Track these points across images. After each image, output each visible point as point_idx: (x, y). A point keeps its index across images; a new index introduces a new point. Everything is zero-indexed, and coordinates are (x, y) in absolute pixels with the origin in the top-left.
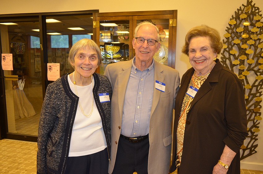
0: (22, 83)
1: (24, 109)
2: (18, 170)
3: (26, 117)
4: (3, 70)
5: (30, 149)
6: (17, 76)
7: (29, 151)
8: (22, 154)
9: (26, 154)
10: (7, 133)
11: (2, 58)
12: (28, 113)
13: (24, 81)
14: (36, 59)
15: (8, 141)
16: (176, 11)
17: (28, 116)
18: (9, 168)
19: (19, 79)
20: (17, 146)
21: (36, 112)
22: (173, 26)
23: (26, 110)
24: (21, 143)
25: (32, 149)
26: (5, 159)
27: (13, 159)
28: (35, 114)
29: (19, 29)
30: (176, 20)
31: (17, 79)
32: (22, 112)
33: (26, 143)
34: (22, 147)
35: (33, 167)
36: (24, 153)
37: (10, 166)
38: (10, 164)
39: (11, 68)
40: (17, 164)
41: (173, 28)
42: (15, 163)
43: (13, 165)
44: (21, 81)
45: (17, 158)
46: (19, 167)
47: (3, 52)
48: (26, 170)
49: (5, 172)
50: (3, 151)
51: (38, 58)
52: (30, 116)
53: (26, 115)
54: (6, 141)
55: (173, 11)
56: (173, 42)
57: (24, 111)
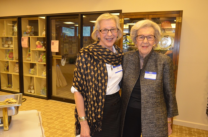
0: (64, 61)
1: (60, 80)
2: (63, 119)
3: (61, 86)
4: (52, 52)
5: (68, 107)
6: (61, 56)
7: (68, 108)
8: (63, 110)
9: (66, 110)
10: (52, 96)
11: (52, 43)
12: (62, 84)
13: (65, 60)
14: (64, 44)
15: (52, 101)
16: (182, 11)
17: (62, 86)
18: (57, 117)
19: (62, 58)
20: (59, 105)
21: (67, 84)
22: (179, 22)
23: (61, 81)
24: (61, 103)
25: (69, 107)
26: (53, 112)
27: (58, 113)
28: (67, 85)
29: (58, 22)
30: (181, 17)
31: (61, 58)
32: (58, 83)
33: (65, 104)
34: (62, 106)
35: (72, 118)
36: (64, 109)
37: (57, 116)
38: (57, 115)
39: (57, 50)
40: (61, 116)
41: (179, 24)
42: (60, 115)
43: (59, 116)
44: (63, 59)
45: (60, 112)
46: (63, 117)
47: (52, 39)
48: (68, 120)
49: (55, 120)
50: (51, 107)
51: (67, 44)
52: (63, 86)
53: (61, 85)
54: (51, 101)
55: (179, 11)
56: (178, 34)
57: (60, 82)
